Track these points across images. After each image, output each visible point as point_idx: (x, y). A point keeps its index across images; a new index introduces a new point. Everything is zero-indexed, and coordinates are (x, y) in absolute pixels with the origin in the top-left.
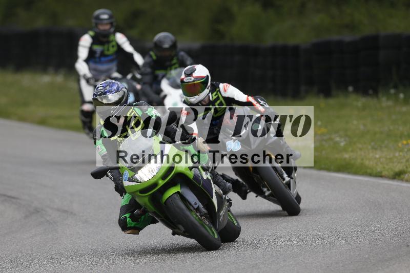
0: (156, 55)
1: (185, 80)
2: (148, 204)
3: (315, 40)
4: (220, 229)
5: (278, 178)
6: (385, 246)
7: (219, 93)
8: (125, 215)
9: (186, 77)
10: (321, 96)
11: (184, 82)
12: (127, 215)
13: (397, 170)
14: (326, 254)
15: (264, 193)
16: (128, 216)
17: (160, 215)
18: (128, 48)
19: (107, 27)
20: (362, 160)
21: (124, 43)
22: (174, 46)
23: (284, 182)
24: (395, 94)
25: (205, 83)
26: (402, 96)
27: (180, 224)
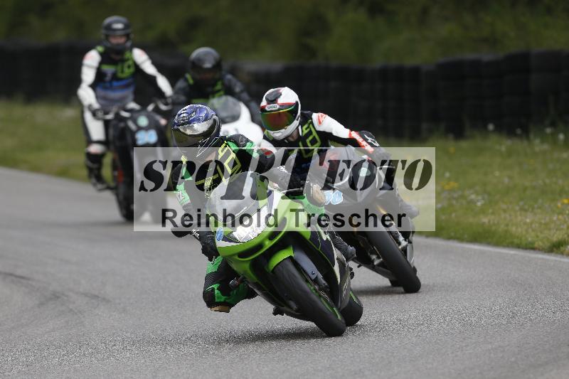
0: (193, 78)
1: (267, 109)
2: (249, 272)
3: (441, 60)
4: (342, 308)
5: (392, 242)
6: (540, 344)
7: (311, 126)
8: (213, 286)
9: (268, 104)
10: (451, 136)
11: (266, 111)
12: (215, 286)
13: (555, 239)
14: (456, 356)
15: (373, 262)
16: (216, 288)
17: (264, 286)
18: (149, 68)
19: (122, 40)
20: (507, 225)
21: (143, 62)
22: (218, 66)
23: (400, 247)
24: (552, 134)
25: (293, 113)
26: (561, 137)
27: (290, 299)
